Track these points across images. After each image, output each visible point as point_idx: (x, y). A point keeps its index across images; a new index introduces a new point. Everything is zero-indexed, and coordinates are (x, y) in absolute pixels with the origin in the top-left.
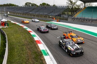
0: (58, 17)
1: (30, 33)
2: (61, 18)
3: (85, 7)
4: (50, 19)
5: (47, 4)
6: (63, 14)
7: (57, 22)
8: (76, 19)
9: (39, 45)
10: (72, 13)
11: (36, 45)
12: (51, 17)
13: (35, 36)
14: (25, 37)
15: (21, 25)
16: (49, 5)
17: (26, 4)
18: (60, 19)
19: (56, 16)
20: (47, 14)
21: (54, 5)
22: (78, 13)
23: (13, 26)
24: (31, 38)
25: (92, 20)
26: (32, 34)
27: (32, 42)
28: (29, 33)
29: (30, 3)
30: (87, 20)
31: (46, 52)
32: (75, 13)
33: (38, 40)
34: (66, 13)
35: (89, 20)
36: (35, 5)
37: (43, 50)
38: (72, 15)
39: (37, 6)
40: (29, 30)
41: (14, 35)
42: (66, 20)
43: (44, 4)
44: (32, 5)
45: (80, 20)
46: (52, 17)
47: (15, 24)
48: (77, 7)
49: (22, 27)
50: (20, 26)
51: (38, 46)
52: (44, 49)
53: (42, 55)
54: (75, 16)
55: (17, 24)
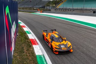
0: (42, 9)
7: (41, 12)
8: (58, 10)
9: (24, 28)
12: (35, 9)
13: (20, 23)
18: (44, 10)
19: (40, 8)
20: (31, 6)
25: (74, 10)
30: (68, 10)
31: (29, 32)
35: (71, 10)
42: (49, 11)
45: (62, 10)
52: (28, 31)
53: (26, 33)
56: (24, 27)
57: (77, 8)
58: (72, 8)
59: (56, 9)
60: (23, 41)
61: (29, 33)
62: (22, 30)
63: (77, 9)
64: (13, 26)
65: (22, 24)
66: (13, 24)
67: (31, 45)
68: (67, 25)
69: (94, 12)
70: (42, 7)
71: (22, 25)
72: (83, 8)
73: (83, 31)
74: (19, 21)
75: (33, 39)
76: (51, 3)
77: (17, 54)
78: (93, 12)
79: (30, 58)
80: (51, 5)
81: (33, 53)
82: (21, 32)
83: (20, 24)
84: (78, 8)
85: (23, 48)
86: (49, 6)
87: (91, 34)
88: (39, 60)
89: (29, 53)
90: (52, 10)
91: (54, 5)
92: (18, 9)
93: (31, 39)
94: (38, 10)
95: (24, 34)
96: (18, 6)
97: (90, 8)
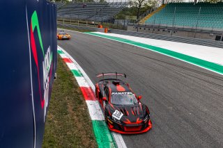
0: (108, 24)
2: (114, 25)
3: (163, 4)
4: (93, 27)
7: (105, 32)
8: (143, 28)
9: (68, 64)
12: (93, 23)
13: (61, 52)
18: (111, 27)
19: (105, 21)
20: (85, 17)
22: (147, 16)
25: (175, 30)
30: (164, 29)
31: (79, 72)
35: (169, 30)
37: (75, 71)
42: (123, 30)
45: (151, 29)
46: (97, 23)
48: (150, 5)
52: (77, 69)
56: (68, 60)
57: (182, 27)
58: (171, 26)
59: (138, 27)
60: (65, 91)
61: (78, 75)
62: (63, 67)
63: (183, 30)
64: (46, 57)
65: (64, 55)
66: (45, 53)
67: (81, 98)
68: (158, 62)
69: (218, 38)
70: (109, 21)
71: (65, 57)
72: (195, 28)
73: (190, 77)
74: (59, 49)
75: (87, 89)
76: (128, 12)
77: (53, 116)
78: (214, 37)
79: (80, 126)
80: (127, 17)
81: (86, 115)
82: (62, 72)
83: (61, 55)
84: (185, 27)
85: (66, 104)
86: (124, 18)
87: (207, 84)
88: (97, 130)
89: (77, 116)
90: (129, 27)
91: (135, 18)
92: (58, 23)
93: (83, 88)
94: (99, 27)
95: (69, 76)
96: (58, 15)
97: (210, 29)
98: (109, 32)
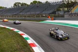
0: (53, 15)
1: (23, 36)
2: (56, 15)
4: (44, 18)
5: (39, 2)
6: (58, 10)
7: (52, 20)
8: (73, 15)
9: (33, 48)
10: (69, 8)
11: (30, 48)
12: (44, 15)
13: (28, 38)
14: (17, 41)
15: (12, 28)
16: (41, 3)
17: (15, 4)
18: (55, 17)
19: (50, 14)
21: (47, 2)
22: (75, 8)
23: (2, 30)
24: (24, 41)
26: (24, 37)
27: (25, 45)
28: (21, 36)
29: (20, 3)
32: (72, 8)
33: (32, 43)
34: (61, 9)
36: (25, 4)
38: (69, 11)
39: (28, 5)
40: (20, 32)
41: (4, 41)
42: (62, 17)
43: (35, 2)
44: (22, 5)
46: (46, 15)
47: (5, 28)
48: (74, 1)
49: (12, 30)
50: (10, 30)
51: (33, 50)
54: (72, 11)
55: (7, 27)
98: (54, 19)
